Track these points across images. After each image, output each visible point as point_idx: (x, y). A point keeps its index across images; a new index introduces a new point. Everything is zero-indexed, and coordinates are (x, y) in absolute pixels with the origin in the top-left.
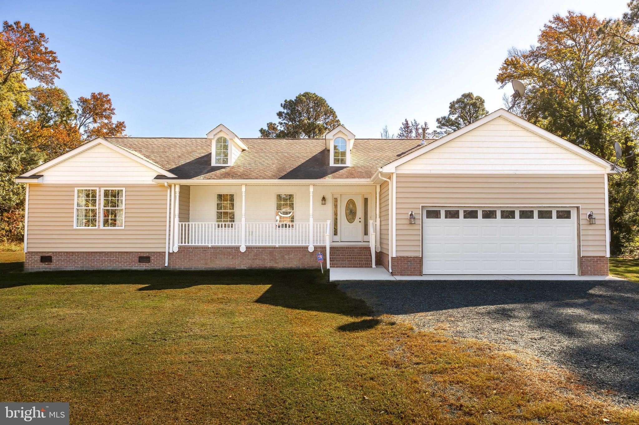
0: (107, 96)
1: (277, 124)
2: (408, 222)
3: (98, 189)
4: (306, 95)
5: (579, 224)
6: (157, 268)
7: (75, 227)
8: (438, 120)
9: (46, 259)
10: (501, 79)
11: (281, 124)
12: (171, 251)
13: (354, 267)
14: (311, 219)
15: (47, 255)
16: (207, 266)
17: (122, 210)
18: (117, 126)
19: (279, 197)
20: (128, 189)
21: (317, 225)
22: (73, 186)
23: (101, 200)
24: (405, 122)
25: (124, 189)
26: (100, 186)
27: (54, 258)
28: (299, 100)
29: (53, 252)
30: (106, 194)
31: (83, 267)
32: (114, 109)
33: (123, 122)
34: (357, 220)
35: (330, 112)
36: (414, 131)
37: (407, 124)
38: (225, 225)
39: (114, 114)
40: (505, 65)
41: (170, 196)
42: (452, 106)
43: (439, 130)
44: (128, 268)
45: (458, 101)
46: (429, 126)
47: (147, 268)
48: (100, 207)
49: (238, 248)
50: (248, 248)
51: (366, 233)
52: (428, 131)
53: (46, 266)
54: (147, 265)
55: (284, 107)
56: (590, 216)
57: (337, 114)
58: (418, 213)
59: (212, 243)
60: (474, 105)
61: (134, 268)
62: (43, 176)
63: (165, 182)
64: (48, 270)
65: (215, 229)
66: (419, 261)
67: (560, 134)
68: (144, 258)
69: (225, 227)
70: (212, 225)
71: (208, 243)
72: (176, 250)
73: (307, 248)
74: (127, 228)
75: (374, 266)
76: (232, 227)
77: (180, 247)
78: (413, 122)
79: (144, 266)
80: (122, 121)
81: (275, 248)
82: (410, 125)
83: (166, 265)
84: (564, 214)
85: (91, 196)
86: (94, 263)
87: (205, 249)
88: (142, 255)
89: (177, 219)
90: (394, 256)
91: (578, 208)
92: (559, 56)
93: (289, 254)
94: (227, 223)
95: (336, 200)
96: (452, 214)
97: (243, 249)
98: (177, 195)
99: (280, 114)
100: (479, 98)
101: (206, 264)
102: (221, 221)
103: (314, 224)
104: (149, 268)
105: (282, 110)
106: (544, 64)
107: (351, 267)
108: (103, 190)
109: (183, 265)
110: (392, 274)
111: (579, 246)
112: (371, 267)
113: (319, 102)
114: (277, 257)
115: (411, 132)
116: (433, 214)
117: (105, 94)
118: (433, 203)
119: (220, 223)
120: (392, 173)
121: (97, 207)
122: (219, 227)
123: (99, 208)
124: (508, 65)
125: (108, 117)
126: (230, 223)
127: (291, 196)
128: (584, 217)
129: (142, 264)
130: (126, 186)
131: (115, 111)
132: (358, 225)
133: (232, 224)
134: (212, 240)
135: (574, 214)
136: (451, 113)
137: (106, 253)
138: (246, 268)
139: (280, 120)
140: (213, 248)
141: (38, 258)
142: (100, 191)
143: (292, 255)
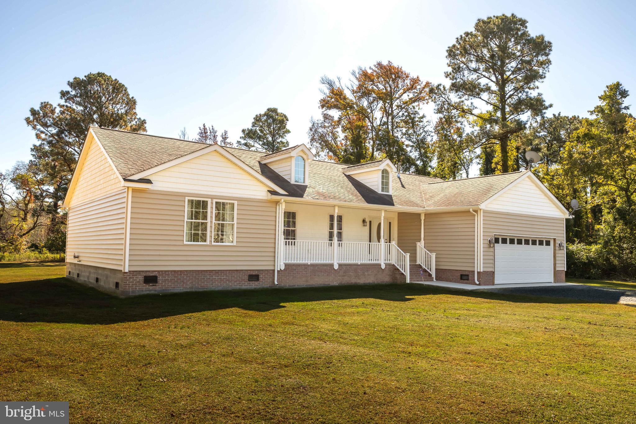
3: (209, 201)
5: (555, 250)
6: (267, 286)
7: (185, 243)
8: (243, 131)
9: (151, 279)
11: (62, 106)
12: (279, 269)
15: (151, 275)
16: (308, 284)
17: (233, 225)
20: (240, 203)
22: (184, 195)
24: (202, 127)
25: (236, 203)
26: (212, 197)
27: (160, 278)
29: (159, 271)
30: (218, 206)
31: (192, 288)
41: (279, 212)
44: (238, 287)
47: (256, 287)
49: (332, 265)
50: (340, 265)
53: (151, 288)
54: (256, 283)
55: (71, 84)
61: (244, 287)
62: (151, 181)
64: (153, 292)
68: (254, 277)
71: (307, 260)
72: (283, 268)
73: (380, 265)
74: (238, 244)
75: (434, 280)
76: (294, 245)
77: (286, 265)
79: (254, 285)
83: (275, 283)
84: (548, 243)
85: (201, 207)
86: (204, 283)
87: (306, 266)
88: (251, 273)
89: (283, 237)
93: (368, 271)
95: (370, 222)
97: (336, 267)
99: (64, 94)
101: (307, 281)
104: (258, 287)
105: (69, 89)
108: (214, 201)
114: (360, 274)
116: (497, 241)
121: (208, 221)
123: (211, 222)
129: (251, 282)
130: (239, 200)
137: (217, 272)
138: (337, 284)
139: (62, 102)
140: (312, 265)
141: (141, 278)
142: (212, 203)
143: (370, 272)
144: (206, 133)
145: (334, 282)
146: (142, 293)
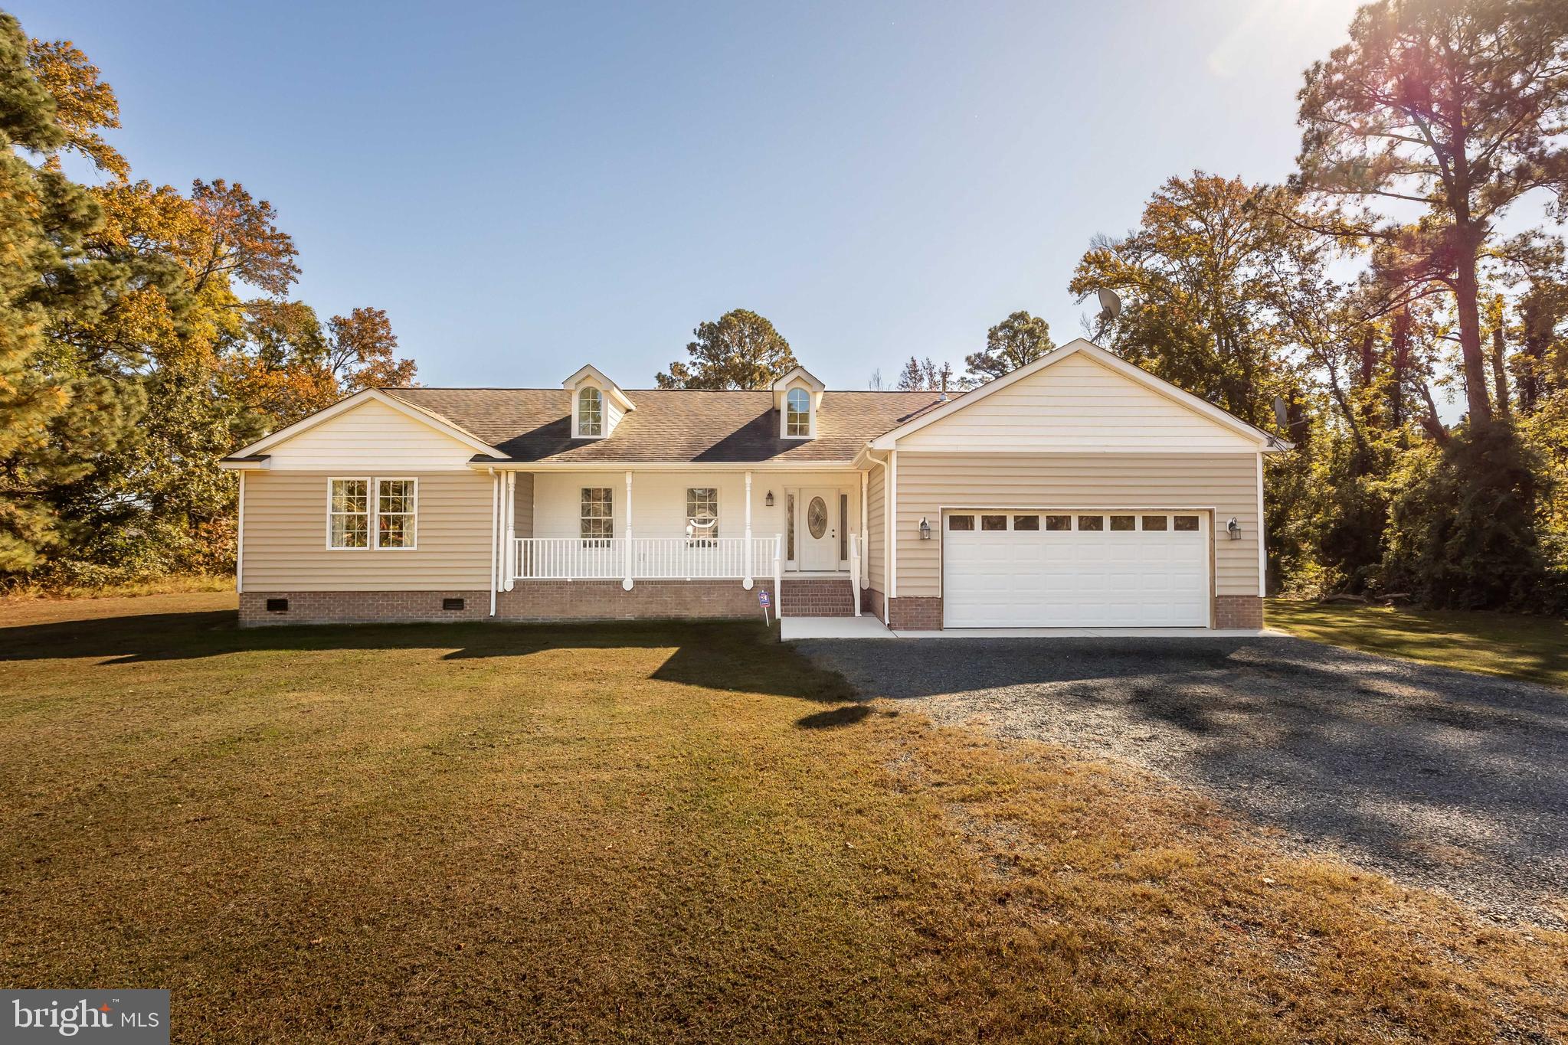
0: (382, 312)
1: (688, 365)
2: (917, 536)
3: (369, 480)
4: (738, 314)
5: (1212, 540)
6: (476, 619)
7: (329, 547)
8: (968, 359)
9: (277, 604)
10: (1079, 287)
11: (694, 364)
12: (501, 590)
13: (823, 615)
14: (748, 533)
15: (278, 597)
16: (565, 616)
17: (412, 517)
18: (401, 368)
19: (691, 492)
20: (423, 480)
21: (758, 542)
22: (326, 474)
23: (374, 498)
24: (910, 363)
25: (416, 480)
26: (373, 475)
27: (292, 604)
28: (725, 324)
29: (290, 593)
30: (385, 488)
31: (344, 618)
32: (394, 337)
33: (413, 361)
34: (828, 532)
35: (779, 344)
36: (926, 378)
37: (915, 365)
38: (597, 542)
39: (395, 345)
40: (1085, 264)
41: (499, 491)
42: (992, 335)
43: (969, 377)
44: (424, 619)
45: (1003, 326)
46: (951, 369)
47: (457, 619)
48: (374, 511)
49: (619, 583)
50: (637, 583)
51: (844, 556)
52: (950, 379)
53: (278, 618)
54: (458, 613)
55: (700, 335)
56: (1231, 525)
57: (792, 347)
58: (935, 521)
59: (573, 575)
60: (1031, 333)
61: (435, 620)
62: (269, 456)
63: (489, 467)
64: (281, 624)
65: (579, 550)
66: (939, 603)
67: (1179, 383)
68: (453, 603)
69: (597, 546)
70: (573, 542)
71: (567, 575)
72: (509, 587)
73: (741, 582)
74: (422, 549)
75: (858, 613)
76: (608, 546)
77: (516, 583)
78: (925, 363)
79: (453, 616)
80: (410, 359)
81: (684, 582)
82: (920, 366)
83: (493, 613)
84: (1187, 523)
85: (356, 492)
86: (363, 611)
87: (561, 584)
88: (449, 596)
89: (511, 532)
90: (894, 596)
91: (1211, 512)
92: (1176, 248)
93: (709, 593)
94: (599, 539)
95: (791, 498)
96: (995, 523)
97: (628, 585)
98: (512, 489)
99: (692, 347)
100: (1038, 321)
101: (563, 611)
102: (586, 536)
103: (753, 541)
104: (462, 620)
105: (696, 339)
106: (1154, 262)
107: (818, 615)
108: (378, 481)
109: (522, 613)
110: (890, 627)
111: (1213, 578)
112: (854, 615)
113: (761, 327)
114: (688, 599)
115: (921, 379)
116: (961, 522)
117: (377, 309)
118: (960, 504)
119: (587, 540)
120: (891, 451)
121: (368, 512)
122: (585, 546)
123: (372, 514)
124: (1090, 263)
125: (385, 352)
126: (606, 539)
127: (712, 492)
128: (1222, 527)
129: (448, 612)
130: (420, 474)
131: (396, 341)
132: (830, 542)
133: (609, 542)
134: (573, 570)
135: (1204, 522)
136: (991, 347)
137: (385, 594)
138: (633, 619)
139: (693, 358)
140: (575, 583)
141: (262, 603)
142: (373, 484)
143: (714, 596)
144: (916, 371)
145: (627, 613)
146: (265, 624)
